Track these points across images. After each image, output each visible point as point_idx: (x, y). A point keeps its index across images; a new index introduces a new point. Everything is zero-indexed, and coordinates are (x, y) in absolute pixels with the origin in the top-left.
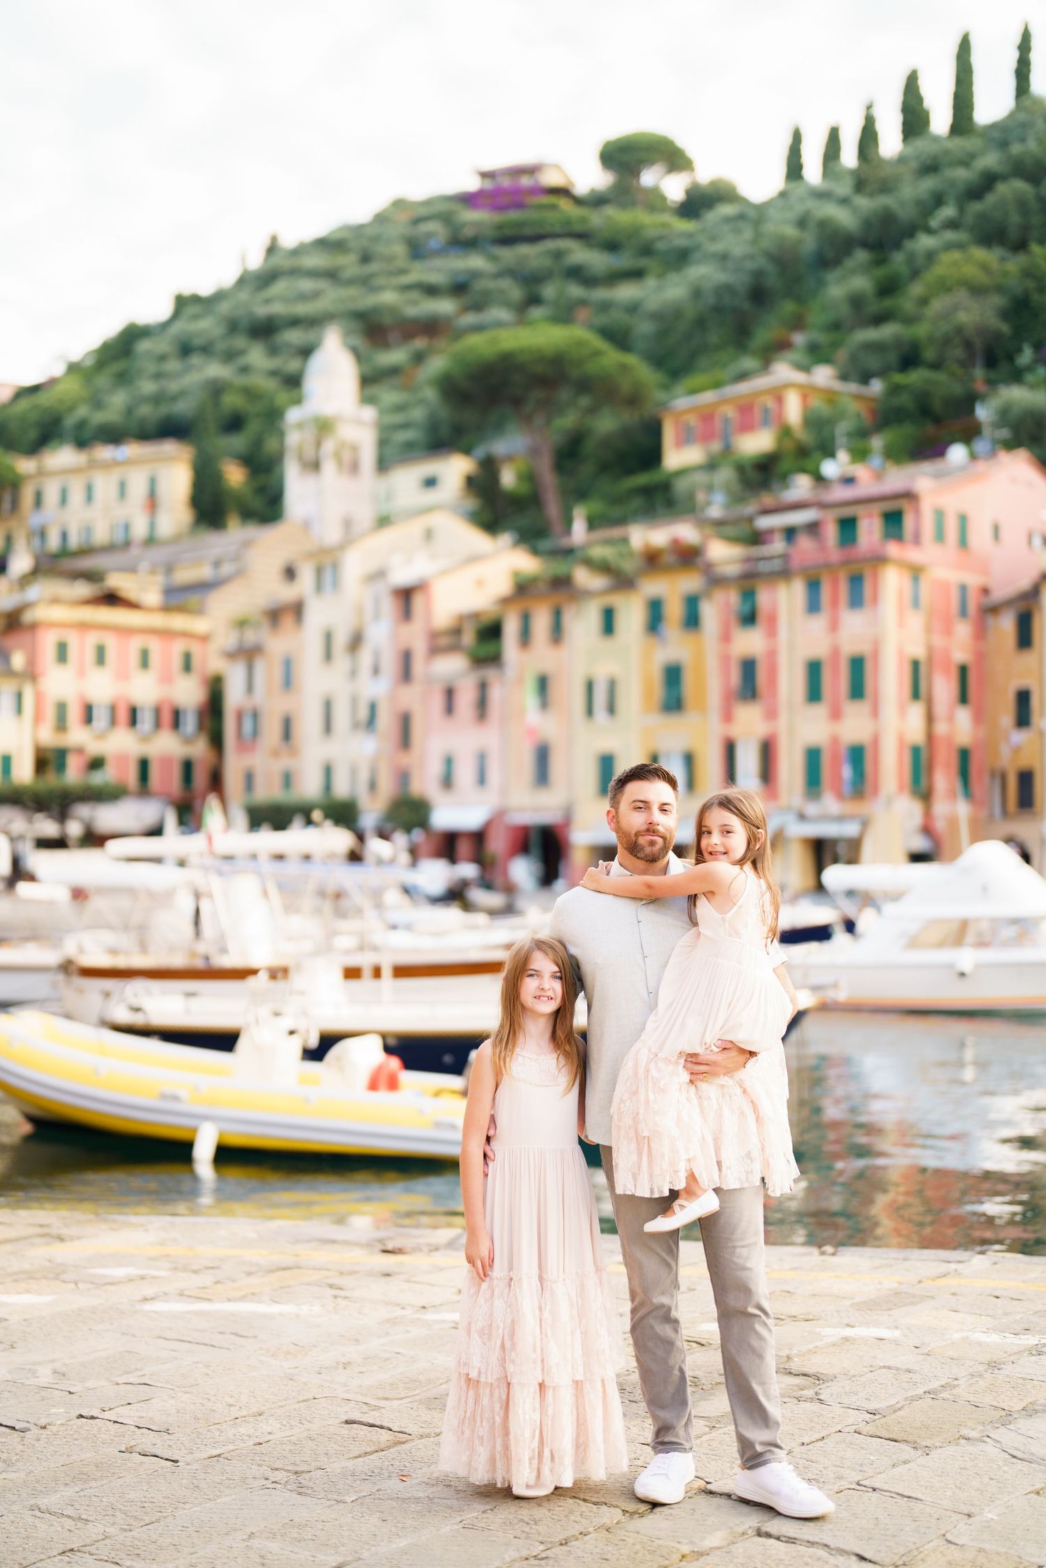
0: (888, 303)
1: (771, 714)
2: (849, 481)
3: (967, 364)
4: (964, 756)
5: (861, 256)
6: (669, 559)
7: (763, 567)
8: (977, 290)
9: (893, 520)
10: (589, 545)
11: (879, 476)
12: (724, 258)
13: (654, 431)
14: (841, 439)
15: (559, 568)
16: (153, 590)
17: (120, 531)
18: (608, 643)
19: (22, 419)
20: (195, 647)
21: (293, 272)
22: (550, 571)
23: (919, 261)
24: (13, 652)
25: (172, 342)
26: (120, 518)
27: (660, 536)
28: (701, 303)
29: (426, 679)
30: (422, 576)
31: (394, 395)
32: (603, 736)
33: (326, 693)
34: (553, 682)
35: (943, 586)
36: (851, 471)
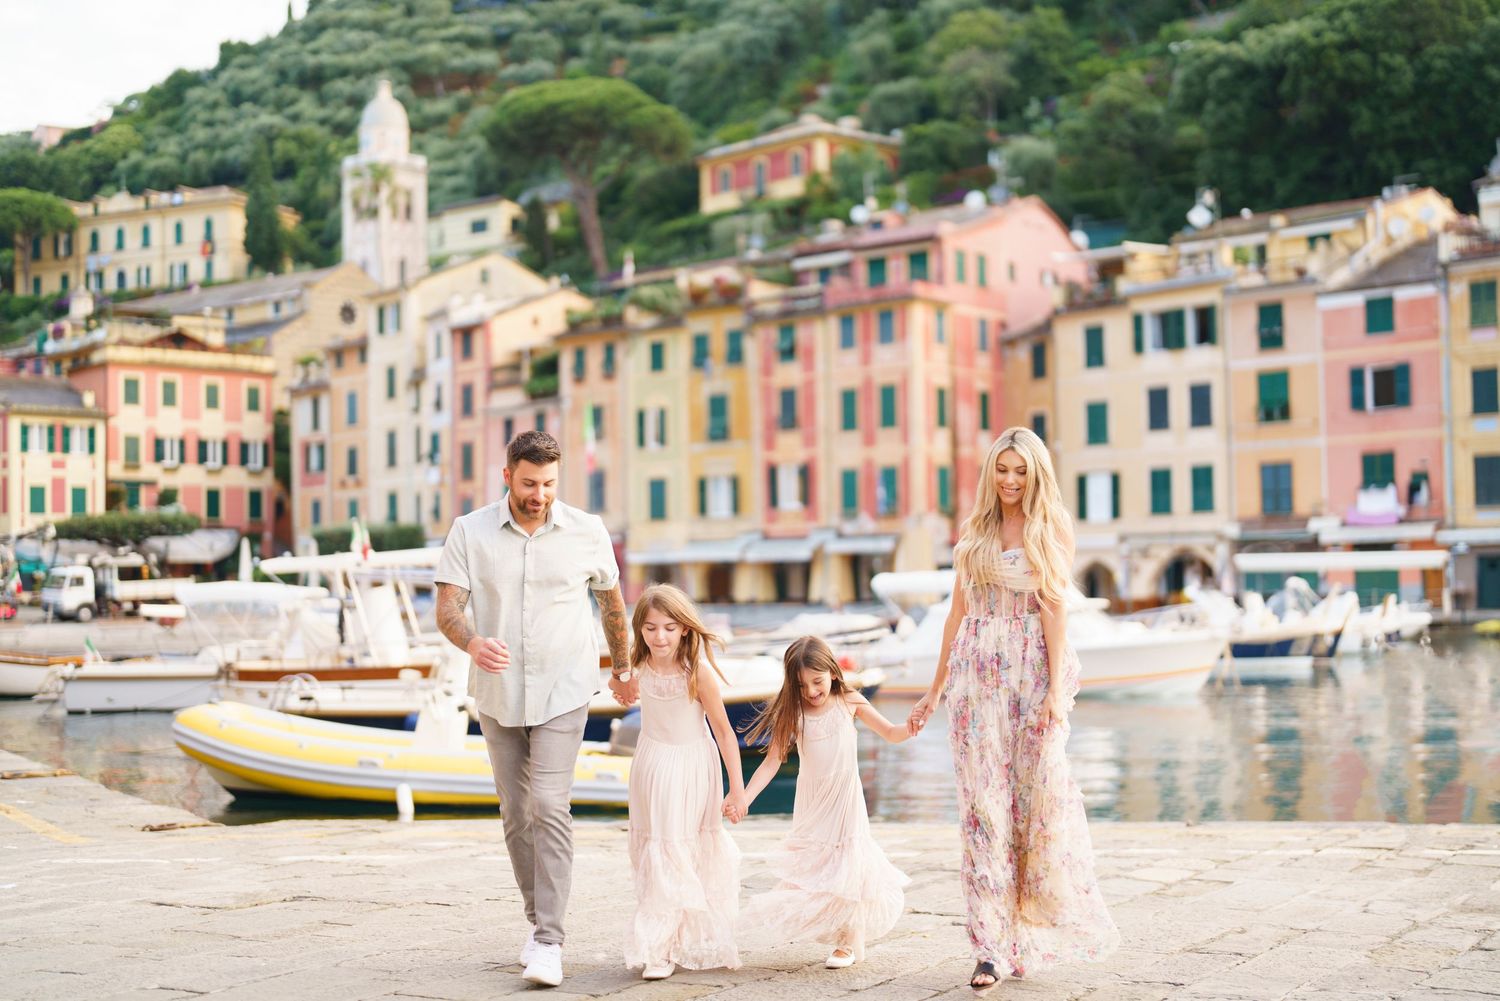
0: (906, 58)
1: (810, 441)
2: (877, 225)
3: (979, 116)
5: (881, 14)
6: (712, 298)
7: (801, 305)
8: (988, 49)
9: (918, 261)
10: (637, 286)
11: (904, 221)
12: (752, 14)
13: (691, 176)
14: (870, 188)
15: (608, 307)
16: (216, 329)
17: (177, 273)
18: (658, 377)
19: (75, 162)
20: (261, 384)
21: (340, 24)
22: (602, 311)
23: (934, 20)
24: (84, 390)
25: (225, 89)
26: (178, 261)
27: (703, 277)
28: (734, 57)
29: (486, 412)
30: (482, 315)
31: (444, 144)
32: (653, 463)
33: (391, 426)
34: (607, 414)
35: (965, 320)
36: (879, 216)
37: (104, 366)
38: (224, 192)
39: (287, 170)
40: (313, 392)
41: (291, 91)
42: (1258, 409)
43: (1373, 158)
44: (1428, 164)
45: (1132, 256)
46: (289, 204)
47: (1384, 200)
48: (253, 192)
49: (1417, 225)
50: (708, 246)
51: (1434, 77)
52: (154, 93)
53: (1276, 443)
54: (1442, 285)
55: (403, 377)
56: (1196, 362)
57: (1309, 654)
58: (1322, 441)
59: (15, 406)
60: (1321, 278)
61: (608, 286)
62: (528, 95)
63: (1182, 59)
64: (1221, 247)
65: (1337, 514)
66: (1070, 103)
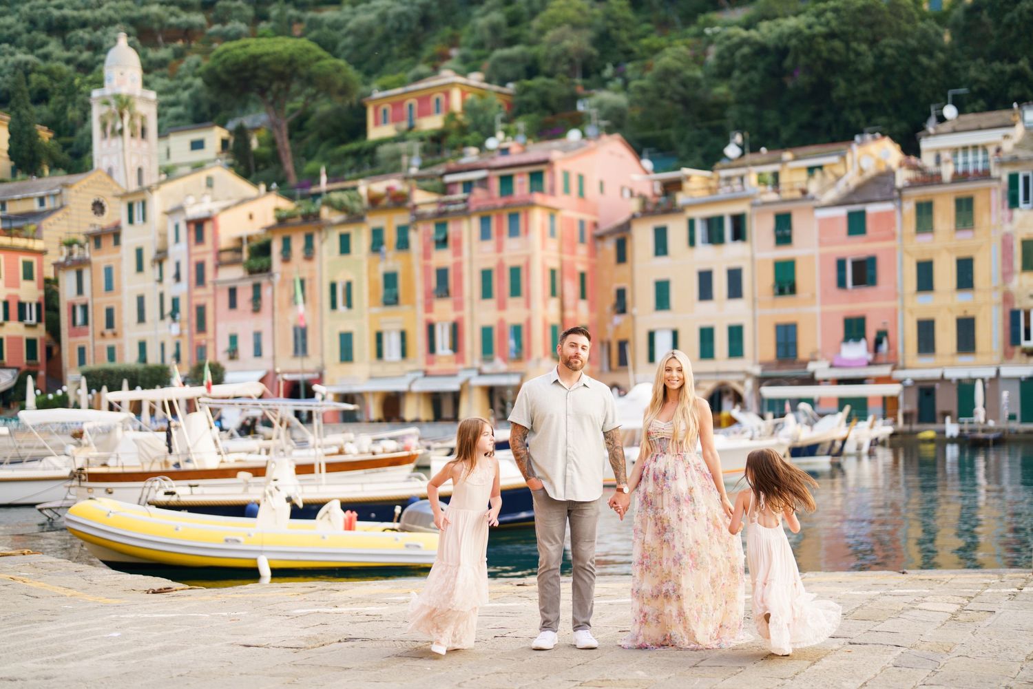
0: (515, 31)
1: (458, 306)
2: (505, 151)
3: (571, 75)
6: (385, 201)
7: (452, 208)
8: (576, 26)
9: (536, 178)
10: (328, 192)
11: (524, 146)
13: (361, 112)
14: (500, 126)
15: (306, 207)
18: (345, 258)
20: (33, 259)
22: (302, 210)
23: (536, 4)
27: (379, 187)
28: (388, 25)
29: (215, 283)
30: (210, 212)
31: (166, 81)
32: (343, 321)
33: (140, 293)
34: (307, 284)
35: (569, 221)
36: (505, 145)
39: (41, 97)
40: (78, 266)
41: (42, 37)
42: (774, 287)
43: (846, 114)
44: (883, 120)
45: (688, 178)
46: (43, 124)
47: (857, 144)
48: (14, 113)
49: (879, 161)
50: (373, 163)
51: (887, 61)
53: (786, 310)
54: (897, 204)
55: (148, 256)
56: (731, 254)
57: (829, 454)
58: (817, 309)
60: (818, 196)
61: (306, 191)
62: (236, 48)
63: (717, 39)
64: (749, 173)
65: (827, 359)
66: (635, 68)
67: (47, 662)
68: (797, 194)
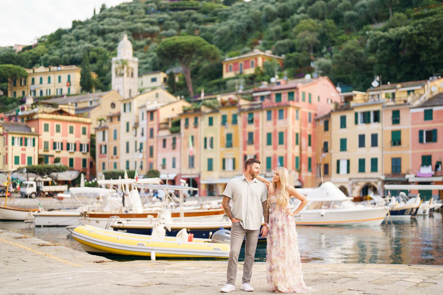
0: (286, 33)
1: (257, 148)
2: (278, 83)
3: (308, 51)
4: (310, 159)
5: (278, 19)
6: (228, 104)
7: (255, 107)
8: (311, 31)
9: (291, 95)
10: (205, 100)
11: (287, 83)
12: (239, 18)
13: (220, 67)
14: (277, 73)
15: (195, 106)
16: (73, 109)
17: (59, 91)
18: (211, 127)
19: (27, 56)
20: (86, 126)
21: (110, 16)
22: (194, 107)
23: (295, 22)
24: (32, 127)
25: (74, 35)
26: (59, 88)
27: (226, 98)
28: (233, 31)
29: (157, 137)
30: (156, 107)
31: (143, 54)
32: (209, 153)
33: (127, 140)
34: (195, 138)
35: (305, 113)
36: (279, 81)
37: (38, 119)
38: (74, 67)
39: (94, 61)
40: (103, 129)
41: (95, 36)
42: (391, 142)
43: (426, 68)
45: (355, 95)
46: (94, 71)
47: (430, 81)
48: (83, 67)
49: (440, 88)
50: (225, 88)
52: (52, 36)
53: (396, 152)
55: (131, 125)
56: (373, 128)
57: (410, 214)
58: (410, 152)
59: (10, 132)
60: (411, 103)
61: (196, 99)
62: (170, 40)
63: (370, 36)
64: (382, 93)
65: (414, 174)
66: (336, 48)
67: (38, 288)
68: (402, 102)
